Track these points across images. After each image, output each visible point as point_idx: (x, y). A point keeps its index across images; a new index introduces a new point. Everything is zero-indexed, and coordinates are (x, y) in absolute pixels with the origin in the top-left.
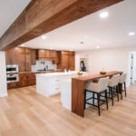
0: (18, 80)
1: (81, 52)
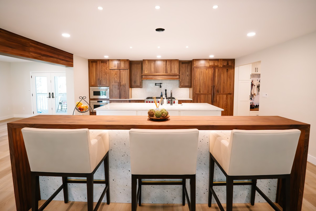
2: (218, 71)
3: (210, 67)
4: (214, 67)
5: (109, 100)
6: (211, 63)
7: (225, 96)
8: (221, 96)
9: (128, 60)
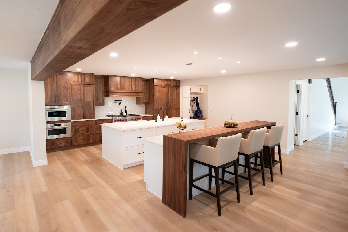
0: (68, 134)
1: (190, 80)
2: (171, 89)
3: (166, 86)
4: (167, 86)
5: (71, 122)
6: (166, 83)
7: (175, 110)
8: (173, 110)
9: (93, 74)
